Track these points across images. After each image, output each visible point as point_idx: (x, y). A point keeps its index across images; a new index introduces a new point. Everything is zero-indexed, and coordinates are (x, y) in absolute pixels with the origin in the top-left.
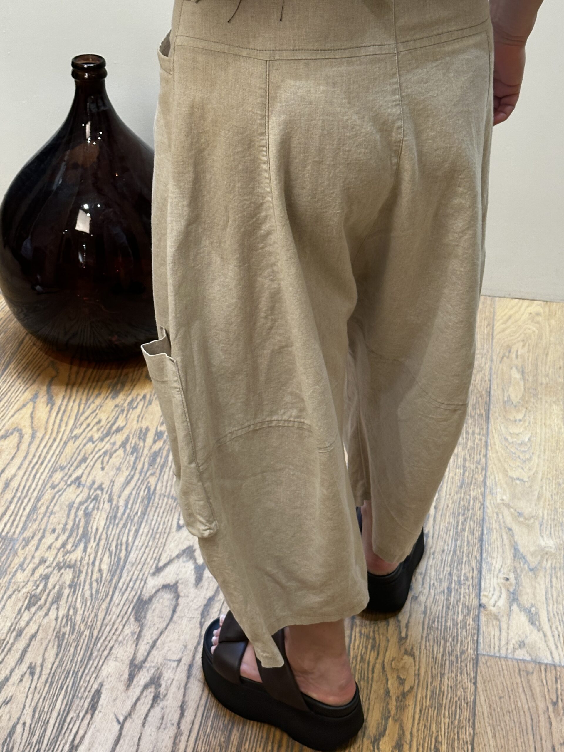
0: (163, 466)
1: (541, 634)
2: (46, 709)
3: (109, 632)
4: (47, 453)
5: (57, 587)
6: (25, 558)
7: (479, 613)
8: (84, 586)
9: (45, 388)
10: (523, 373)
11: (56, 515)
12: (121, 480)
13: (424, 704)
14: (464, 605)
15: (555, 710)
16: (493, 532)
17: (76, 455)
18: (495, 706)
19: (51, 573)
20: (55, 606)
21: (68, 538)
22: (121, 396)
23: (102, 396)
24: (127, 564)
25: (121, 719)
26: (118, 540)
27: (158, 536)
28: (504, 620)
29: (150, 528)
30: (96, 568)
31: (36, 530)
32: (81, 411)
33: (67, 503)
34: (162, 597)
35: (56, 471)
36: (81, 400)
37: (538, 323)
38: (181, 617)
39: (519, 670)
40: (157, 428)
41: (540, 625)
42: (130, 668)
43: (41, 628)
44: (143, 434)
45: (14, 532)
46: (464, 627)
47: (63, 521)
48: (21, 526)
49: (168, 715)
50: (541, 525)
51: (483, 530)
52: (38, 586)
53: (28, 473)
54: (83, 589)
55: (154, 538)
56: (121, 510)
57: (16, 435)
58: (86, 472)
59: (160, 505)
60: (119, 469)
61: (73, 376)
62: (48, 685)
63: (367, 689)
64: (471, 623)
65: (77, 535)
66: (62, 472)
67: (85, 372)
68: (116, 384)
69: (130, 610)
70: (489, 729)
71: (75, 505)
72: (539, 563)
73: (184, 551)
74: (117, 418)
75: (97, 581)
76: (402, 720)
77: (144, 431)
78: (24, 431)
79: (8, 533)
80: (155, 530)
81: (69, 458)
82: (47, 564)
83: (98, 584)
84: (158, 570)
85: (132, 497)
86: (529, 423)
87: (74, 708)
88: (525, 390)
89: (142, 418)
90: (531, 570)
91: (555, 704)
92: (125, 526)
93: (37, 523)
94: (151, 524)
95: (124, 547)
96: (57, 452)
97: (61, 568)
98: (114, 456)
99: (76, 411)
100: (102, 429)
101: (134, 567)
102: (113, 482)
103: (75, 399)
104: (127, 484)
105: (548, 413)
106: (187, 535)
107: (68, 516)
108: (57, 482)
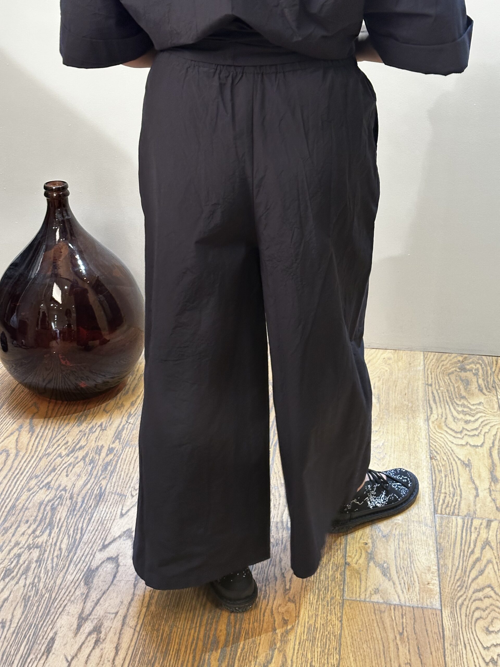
0: (112, 472)
1: (391, 583)
2: (12, 653)
3: (64, 594)
4: (27, 466)
5: (27, 562)
6: (4, 543)
7: (345, 569)
8: (47, 561)
9: (28, 421)
11: (30, 510)
12: (80, 483)
13: (302, 638)
14: (334, 563)
15: (402, 639)
17: (48, 467)
18: (356, 637)
19: (23, 552)
20: (24, 576)
21: (38, 526)
22: (84, 424)
23: (70, 425)
24: (81, 543)
25: (69, 659)
26: (75, 526)
27: (105, 522)
28: (363, 573)
29: (100, 516)
30: (57, 548)
31: (14, 521)
32: (53, 436)
33: (39, 501)
34: (106, 567)
35: (32, 479)
36: (54, 428)
37: (389, 364)
38: (120, 581)
39: (375, 610)
40: (109, 446)
41: (390, 576)
42: (78, 620)
43: (12, 593)
44: (99, 450)
46: (334, 579)
47: (35, 514)
49: (106, 654)
52: (12, 562)
54: (46, 563)
55: (103, 524)
56: (79, 504)
57: (4, 454)
58: (55, 478)
59: (108, 500)
60: (79, 476)
61: (50, 412)
62: (14, 635)
63: (259, 628)
64: (339, 576)
65: (45, 524)
66: (37, 479)
67: (59, 408)
68: (82, 416)
69: (81, 577)
70: (351, 655)
71: (44, 503)
72: (390, 531)
73: (125, 532)
74: (81, 439)
75: (57, 556)
76: (285, 651)
77: (100, 448)
78: (10, 452)
80: (104, 517)
81: (42, 469)
82: (21, 546)
83: (58, 559)
84: (105, 547)
85: (88, 495)
86: (383, 432)
87: (34, 651)
88: (380, 410)
89: (99, 439)
90: (384, 537)
91: (401, 634)
92: (81, 516)
94: (101, 514)
95: (79, 531)
96: (34, 466)
97: (31, 548)
98: (76, 466)
99: (50, 436)
100: (69, 448)
101: (86, 545)
102: (74, 485)
103: (50, 428)
104: (85, 486)
105: (397, 426)
106: (128, 521)
107: (39, 511)
108: (32, 486)
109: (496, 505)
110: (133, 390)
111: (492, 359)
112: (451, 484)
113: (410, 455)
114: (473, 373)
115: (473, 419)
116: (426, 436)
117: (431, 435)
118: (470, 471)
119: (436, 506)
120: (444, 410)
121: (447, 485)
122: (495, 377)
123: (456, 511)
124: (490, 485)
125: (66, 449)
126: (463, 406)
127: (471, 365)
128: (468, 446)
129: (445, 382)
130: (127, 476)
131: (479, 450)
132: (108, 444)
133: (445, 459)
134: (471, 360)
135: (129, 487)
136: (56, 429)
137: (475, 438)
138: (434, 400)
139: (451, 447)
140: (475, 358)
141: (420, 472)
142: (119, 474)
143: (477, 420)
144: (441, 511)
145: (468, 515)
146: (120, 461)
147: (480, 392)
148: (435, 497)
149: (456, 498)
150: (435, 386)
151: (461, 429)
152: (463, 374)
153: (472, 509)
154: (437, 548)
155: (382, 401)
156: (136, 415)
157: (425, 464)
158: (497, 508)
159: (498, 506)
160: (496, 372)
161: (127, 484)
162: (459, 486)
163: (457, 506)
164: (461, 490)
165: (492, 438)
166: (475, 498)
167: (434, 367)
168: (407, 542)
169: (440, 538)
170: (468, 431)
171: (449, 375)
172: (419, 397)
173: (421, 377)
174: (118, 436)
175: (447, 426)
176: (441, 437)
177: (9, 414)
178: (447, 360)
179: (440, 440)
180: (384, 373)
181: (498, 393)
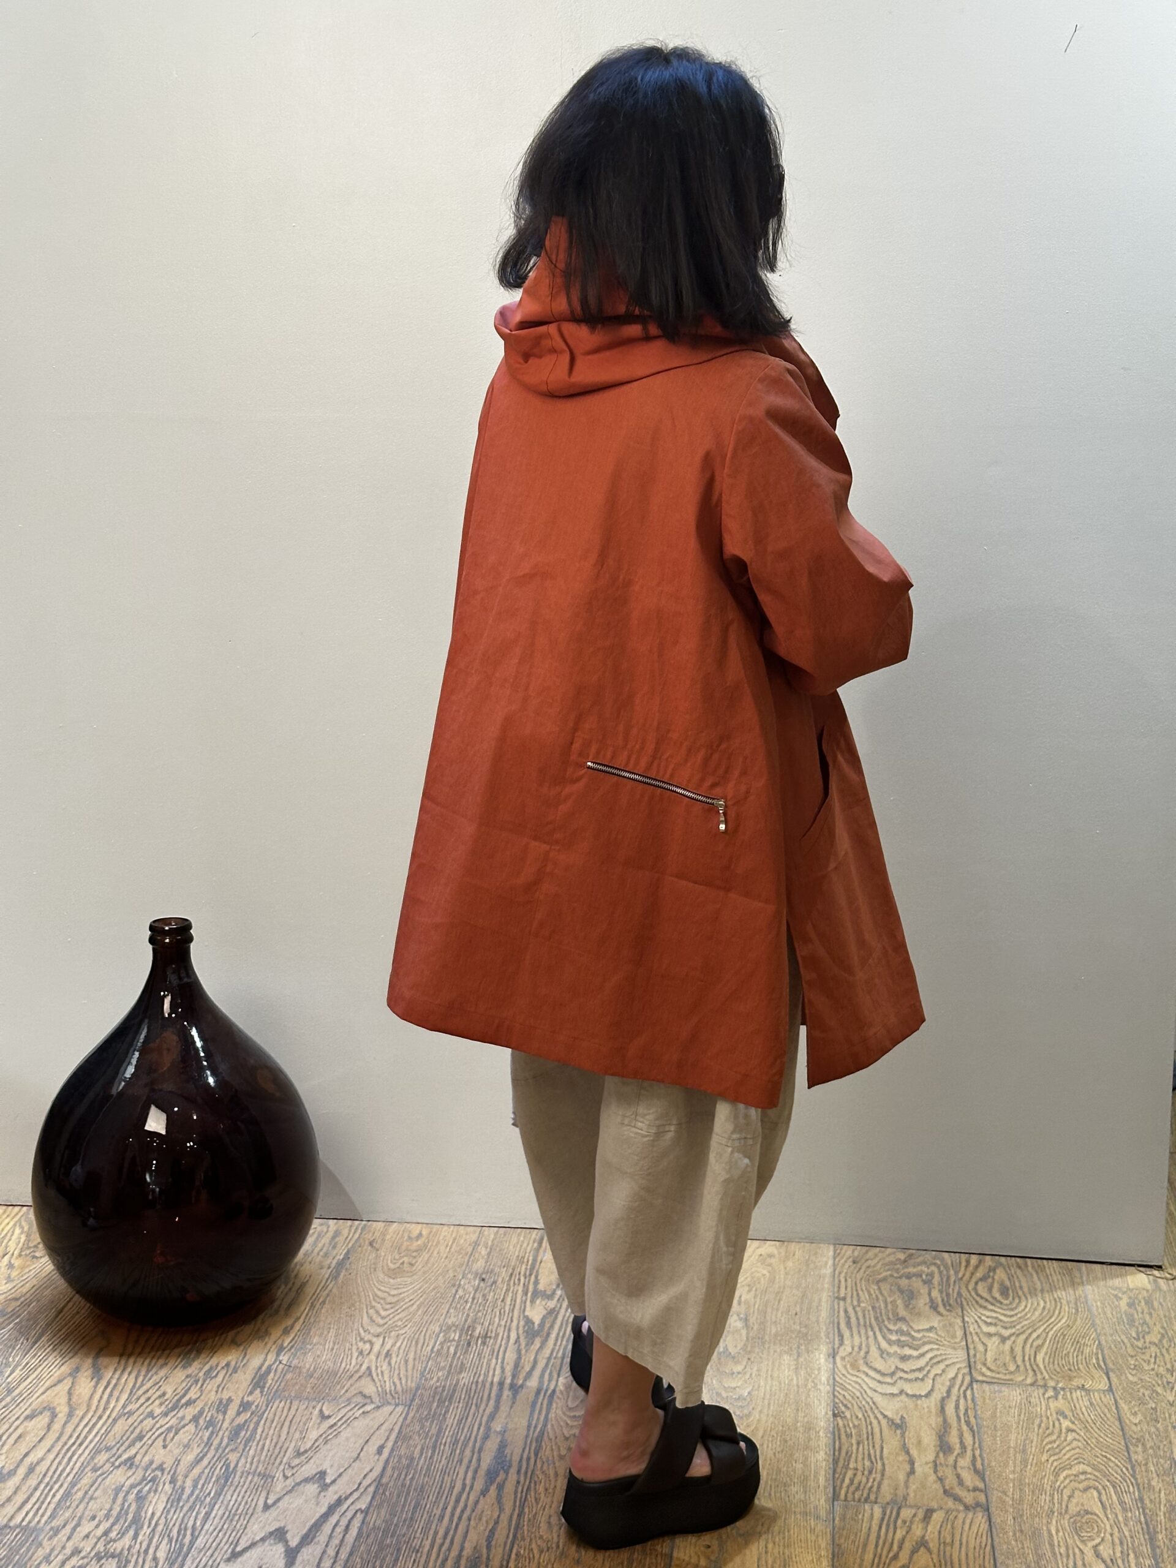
0: (248, 1440)
4: (89, 1432)
6: (52, 1550)
9: (90, 1360)
10: (746, 1320)
11: (98, 1501)
12: (190, 1457)
17: (128, 1433)
19: (87, 1564)
21: (113, 1524)
22: (196, 1365)
23: (169, 1366)
24: (193, 1550)
26: (180, 1525)
27: (237, 1517)
29: (226, 1508)
30: (150, 1556)
31: (69, 1517)
32: (137, 1385)
33: (113, 1487)
35: (100, 1452)
36: (139, 1371)
37: (770, 1265)
40: (243, 1398)
44: (223, 1407)
45: (39, 1522)
47: (108, 1506)
48: (48, 1513)
53: (61, 1456)
55: (232, 1520)
56: (188, 1491)
57: (47, 1414)
58: (143, 1451)
59: (241, 1484)
60: (187, 1446)
61: (130, 1346)
66: (109, 1452)
67: (147, 1341)
68: (190, 1351)
71: (124, 1488)
73: (271, 1533)
74: (189, 1389)
77: (224, 1402)
78: (58, 1410)
79: (30, 1522)
80: (233, 1511)
81: (118, 1437)
82: (82, 1555)
84: (235, 1555)
85: (204, 1476)
88: (747, 1338)
89: (223, 1388)
90: (741, 1535)
92: (192, 1509)
93: (71, 1510)
94: (229, 1504)
95: (189, 1532)
96: (103, 1431)
97: (102, 1558)
98: (181, 1431)
99: (131, 1385)
100: (167, 1403)
101: (203, 1553)
102: (178, 1461)
103: (132, 1371)
104: (197, 1463)
105: (777, 1364)
106: (278, 1515)
107: (114, 1501)
108: (101, 1463)
109: (944, 1486)
110: (289, 1307)
111: (960, 1257)
112: (866, 1456)
113: (798, 1410)
114: (923, 1280)
116: (828, 1381)
117: (837, 1379)
118: (903, 1435)
119: (837, 1488)
120: (864, 1339)
121: (860, 1457)
122: (964, 1289)
123: (872, 1497)
124: (937, 1456)
125: (161, 1404)
126: (902, 1333)
127: (920, 1268)
128: (903, 1397)
129: (870, 1295)
130: (275, 1446)
131: (924, 1403)
132: (241, 1396)
133: (860, 1416)
134: (920, 1259)
135: (280, 1464)
136: (143, 1373)
137: (919, 1383)
138: (848, 1323)
139: (871, 1398)
140: (928, 1256)
141: (813, 1437)
142: (261, 1443)
144: (846, 1496)
145: (893, 1501)
146: (262, 1422)
147: (932, 1310)
148: (837, 1476)
149: (873, 1476)
150: (852, 1301)
151: (893, 1368)
152: (904, 1282)
153: (901, 1492)
154: (833, 1552)
156: (293, 1350)
157: (822, 1424)
158: (945, 1492)
159: (947, 1487)
160: (964, 1279)
161: (275, 1460)
162: (881, 1458)
163: (875, 1489)
164: (883, 1465)
165: (948, 1383)
166: (908, 1477)
167: (851, 1269)
168: (781, 1544)
169: (839, 1538)
170: (906, 1372)
171: (878, 1282)
172: (821, 1319)
173: (826, 1286)
174: (259, 1382)
175: (867, 1364)
176: (856, 1382)
177: (54, 1350)
178: (877, 1259)
179: (853, 1387)
180: (759, 1279)
181: (965, 1312)
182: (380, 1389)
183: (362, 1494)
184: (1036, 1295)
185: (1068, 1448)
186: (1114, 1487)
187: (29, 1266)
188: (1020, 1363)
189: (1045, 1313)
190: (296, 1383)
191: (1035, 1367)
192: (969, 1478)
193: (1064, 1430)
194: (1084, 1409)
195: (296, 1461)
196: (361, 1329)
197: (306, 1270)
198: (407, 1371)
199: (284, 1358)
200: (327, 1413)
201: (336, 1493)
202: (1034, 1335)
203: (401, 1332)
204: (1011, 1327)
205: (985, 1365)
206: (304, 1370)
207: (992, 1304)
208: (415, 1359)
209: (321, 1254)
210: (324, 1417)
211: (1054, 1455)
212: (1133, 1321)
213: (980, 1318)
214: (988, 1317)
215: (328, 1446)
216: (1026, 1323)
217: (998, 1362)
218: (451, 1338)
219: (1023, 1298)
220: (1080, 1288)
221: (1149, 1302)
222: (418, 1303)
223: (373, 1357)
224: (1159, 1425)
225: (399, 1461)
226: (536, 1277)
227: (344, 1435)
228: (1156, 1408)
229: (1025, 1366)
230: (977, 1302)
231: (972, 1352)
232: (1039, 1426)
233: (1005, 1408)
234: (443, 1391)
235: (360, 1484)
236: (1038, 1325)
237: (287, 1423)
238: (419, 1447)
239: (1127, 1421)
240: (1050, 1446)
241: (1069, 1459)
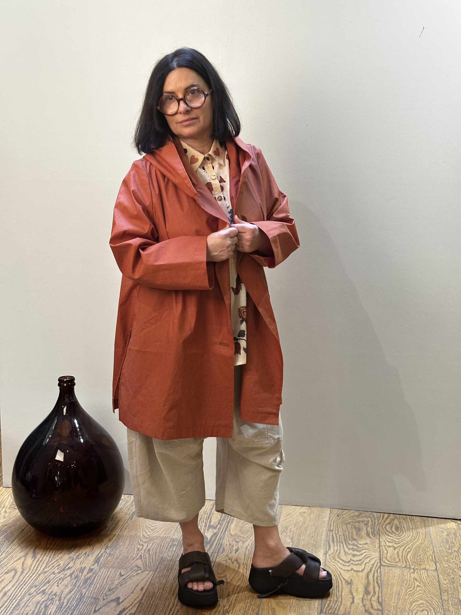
0: (91, 584)
4: (29, 579)
9: (32, 550)
10: (292, 539)
11: (30, 607)
12: (67, 590)
16: (265, 610)
17: (44, 580)
22: (73, 553)
23: (63, 553)
29: (79, 612)
32: (50, 561)
33: (36, 601)
35: (32, 587)
36: (51, 555)
37: (304, 516)
40: (90, 567)
44: (82, 570)
47: (33, 610)
48: (10, 612)
50: (290, 607)
51: (259, 609)
53: (17, 589)
56: (65, 604)
57: (13, 572)
58: (49, 587)
59: (86, 601)
60: (66, 586)
61: (48, 545)
66: (36, 588)
68: (72, 548)
71: (40, 602)
74: (70, 563)
77: (83, 568)
78: (18, 570)
81: (40, 581)
85: (72, 598)
89: (83, 563)
94: (80, 610)
96: (34, 579)
98: (65, 580)
99: (47, 561)
100: (60, 568)
102: (62, 592)
103: (48, 555)
104: (70, 593)
107: (36, 608)
108: (32, 592)
109: (365, 608)
110: (112, 531)
111: (380, 514)
112: (335, 595)
114: (365, 524)
115: (359, 554)
117: (326, 563)
118: (351, 587)
119: (322, 608)
120: (339, 547)
122: (381, 528)
123: (336, 612)
124: (364, 596)
125: (58, 569)
126: (354, 545)
127: (364, 518)
128: (352, 571)
129: (343, 529)
130: (101, 587)
131: (360, 574)
132: (90, 566)
134: (365, 515)
135: (102, 594)
136: (52, 556)
137: (359, 566)
138: (333, 541)
139: (339, 572)
140: (368, 514)
142: (95, 585)
143: (362, 554)
144: (325, 611)
146: (97, 577)
147: (367, 536)
148: (323, 603)
149: (337, 603)
150: (335, 532)
151: (349, 559)
152: (357, 524)
153: (347, 611)
155: (294, 541)
156: (112, 548)
158: (366, 610)
159: (366, 609)
160: (381, 523)
161: (101, 592)
162: (341, 596)
163: (337, 609)
164: (342, 599)
165: (371, 566)
166: (351, 604)
167: (336, 518)
170: (354, 561)
171: (346, 524)
172: (322, 539)
173: (325, 525)
174: (97, 561)
175: (339, 558)
176: (334, 565)
177: (19, 546)
178: (347, 515)
179: (333, 567)
180: (299, 522)
181: (380, 537)
182: (144, 564)
183: (133, 607)
184: (410, 531)
185: (417, 593)
186: (434, 610)
187: (13, 512)
188: (401, 558)
189: (412, 538)
190: (112, 561)
191: (406, 560)
192: (375, 605)
193: (416, 586)
194: (425, 578)
195: (109, 593)
196: (139, 540)
197: (120, 515)
198: (156, 557)
199: (108, 551)
200: (122, 574)
201: (123, 606)
202: (408, 547)
203: (156, 541)
204: (398, 543)
205: (386, 559)
206: (115, 556)
207: (392, 534)
208: (159, 552)
209: (127, 509)
210: (121, 575)
211: (411, 596)
212: (448, 542)
213: (386, 539)
214: (389, 539)
215: (122, 587)
216: (404, 542)
217: (392, 558)
218: (175, 544)
219: (404, 532)
220: (428, 528)
221: (455, 534)
222: (163, 529)
223: (143, 551)
224: (455, 585)
225: (149, 594)
226: (211, 519)
227: (128, 583)
228: (454, 578)
229: (403, 559)
230: (386, 533)
231: (382, 553)
232: (406, 584)
233: (393, 577)
234: (169, 565)
235: (133, 603)
236: (409, 543)
237: (106, 578)
238: (157, 588)
239: (442, 583)
240: (410, 593)
241: (417, 598)
